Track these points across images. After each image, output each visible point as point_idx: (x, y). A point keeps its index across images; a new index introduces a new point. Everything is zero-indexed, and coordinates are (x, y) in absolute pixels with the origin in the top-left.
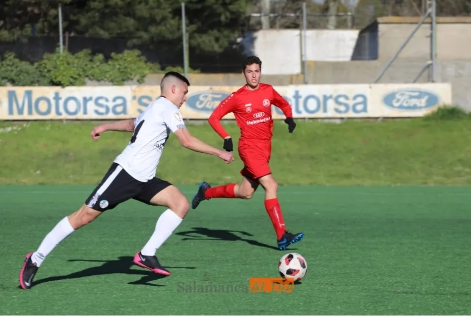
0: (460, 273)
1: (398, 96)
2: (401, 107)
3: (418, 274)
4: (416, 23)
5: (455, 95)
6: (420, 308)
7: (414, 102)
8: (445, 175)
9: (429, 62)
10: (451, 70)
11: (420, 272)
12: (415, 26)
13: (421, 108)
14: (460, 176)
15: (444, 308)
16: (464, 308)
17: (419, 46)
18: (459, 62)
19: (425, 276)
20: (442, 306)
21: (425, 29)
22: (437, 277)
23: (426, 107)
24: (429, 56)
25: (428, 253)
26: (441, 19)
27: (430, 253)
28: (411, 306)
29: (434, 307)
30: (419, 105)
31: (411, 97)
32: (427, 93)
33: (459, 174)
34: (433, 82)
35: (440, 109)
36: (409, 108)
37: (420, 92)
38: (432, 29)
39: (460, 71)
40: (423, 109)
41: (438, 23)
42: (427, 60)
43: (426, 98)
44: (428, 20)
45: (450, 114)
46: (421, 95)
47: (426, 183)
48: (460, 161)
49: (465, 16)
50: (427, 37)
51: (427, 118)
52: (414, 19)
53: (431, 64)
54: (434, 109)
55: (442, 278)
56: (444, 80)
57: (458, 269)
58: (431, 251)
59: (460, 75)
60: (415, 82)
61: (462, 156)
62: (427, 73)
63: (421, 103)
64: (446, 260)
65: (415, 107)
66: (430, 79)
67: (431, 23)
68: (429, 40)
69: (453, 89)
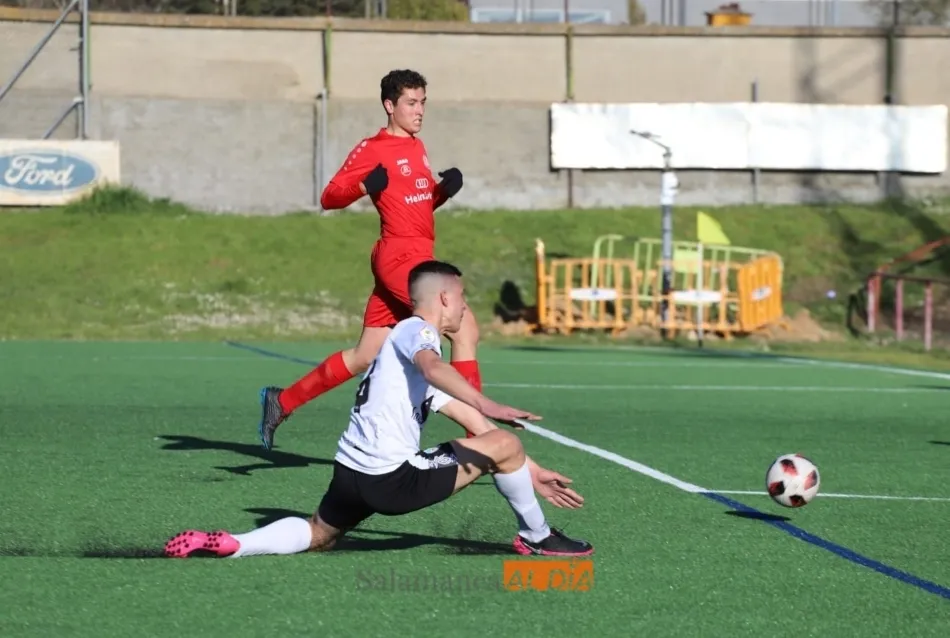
0: (128, 510)
1: (14, 164)
2: (21, 185)
3: (46, 513)
4: (52, 22)
5: (126, 166)
6: (48, 580)
7: (47, 175)
8: (105, 321)
9: (78, 99)
10: (119, 117)
11: (49, 510)
12: (49, 28)
13: (60, 188)
14: (136, 323)
15: (95, 580)
16: (134, 578)
17: (56, 67)
18: (135, 102)
19: (59, 517)
20: (91, 575)
21: (68, 35)
22: (84, 518)
23: (69, 186)
24: (76, 88)
25: (68, 473)
26: (100, 16)
27: (73, 471)
28: (29, 576)
29: (75, 578)
30: (56, 182)
31: (41, 167)
32: (71, 160)
33: (134, 318)
34: (84, 137)
35: (97, 192)
36: (37, 187)
37: (60, 158)
38: (81, 34)
39: (138, 119)
40: (65, 191)
41: (93, 23)
42: (76, 95)
43: (71, 168)
44: (75, 16)
45: (118, 201)
46: (60, 162)
47: (68, 336)
48: (136, 292)
49: (146, 12)
50: (73, 50)
51: (72, 209)
52: (46, 14)
53: (82, 103)
54: (88, 190)
55: (94, 520)
56: (106, 136)
57: (126, 504)
58: (74, 468)
59: (137, 127)
60: (48, 137)
61: (140, 283)
62: (73, 120)
63: (60, 177)
64: (104, 485)
65: (48, 187)
66: (79, 133)
67: (81, 23)
68: (76, 55)
69: (123, 154)
